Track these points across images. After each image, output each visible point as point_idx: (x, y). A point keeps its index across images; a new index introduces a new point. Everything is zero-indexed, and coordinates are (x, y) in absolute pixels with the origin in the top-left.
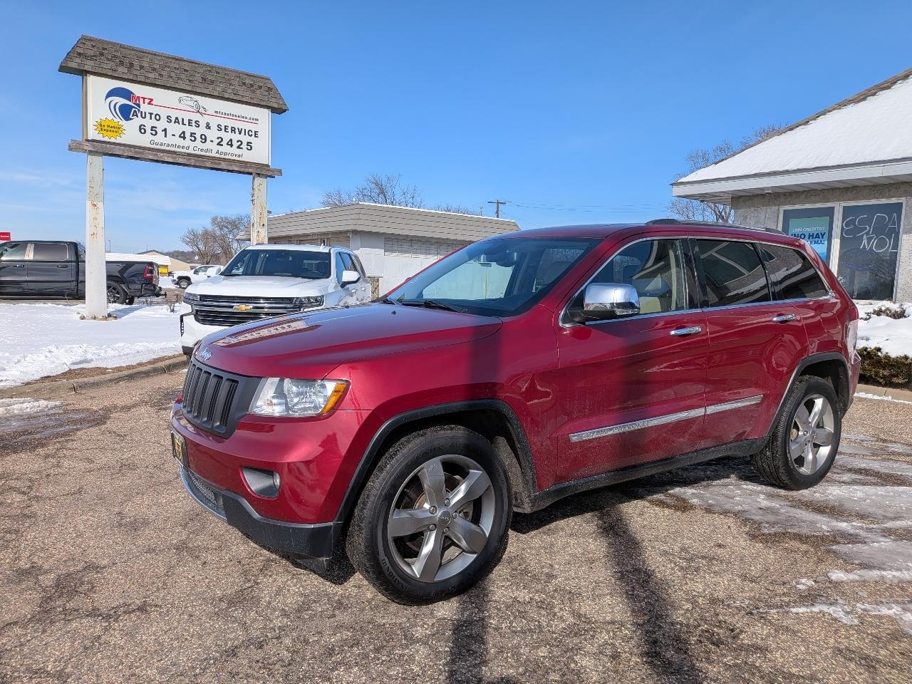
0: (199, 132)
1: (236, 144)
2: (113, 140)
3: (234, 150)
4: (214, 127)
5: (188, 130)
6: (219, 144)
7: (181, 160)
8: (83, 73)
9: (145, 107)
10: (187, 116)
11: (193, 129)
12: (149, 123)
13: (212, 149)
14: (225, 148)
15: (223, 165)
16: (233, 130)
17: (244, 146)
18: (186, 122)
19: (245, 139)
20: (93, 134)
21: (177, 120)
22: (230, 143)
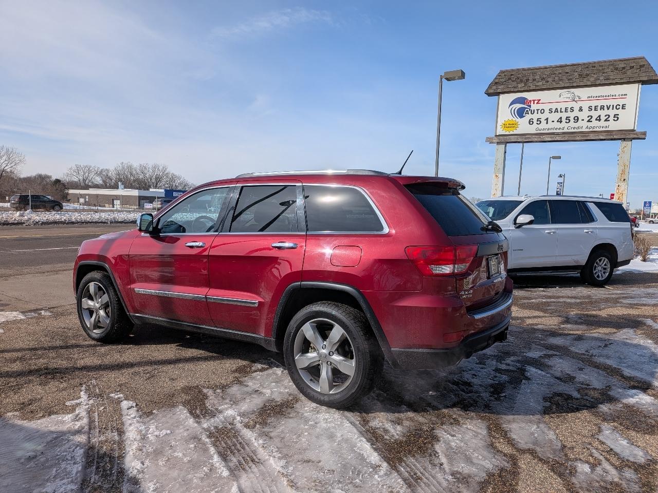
0: (572, 115)
1: (603, 118)
2: (511, 133)
3: (602, 123)
4: (585, 109)
5: (564, 115)
6: (589, 121)
7: (558, 138)
8: (498, 94)
9: (534, 107)
10: (563, 106)
11: (569, 114)
12: (535, 117)
13: (583, 126)
14: (595, 123)
15: (592, 136)
16: (602, 108)
17: (611, 118)
18: (563, 110)
19: (612, 113)
20: (500, 131)
21: (556, 110)
22: (599, 119)
